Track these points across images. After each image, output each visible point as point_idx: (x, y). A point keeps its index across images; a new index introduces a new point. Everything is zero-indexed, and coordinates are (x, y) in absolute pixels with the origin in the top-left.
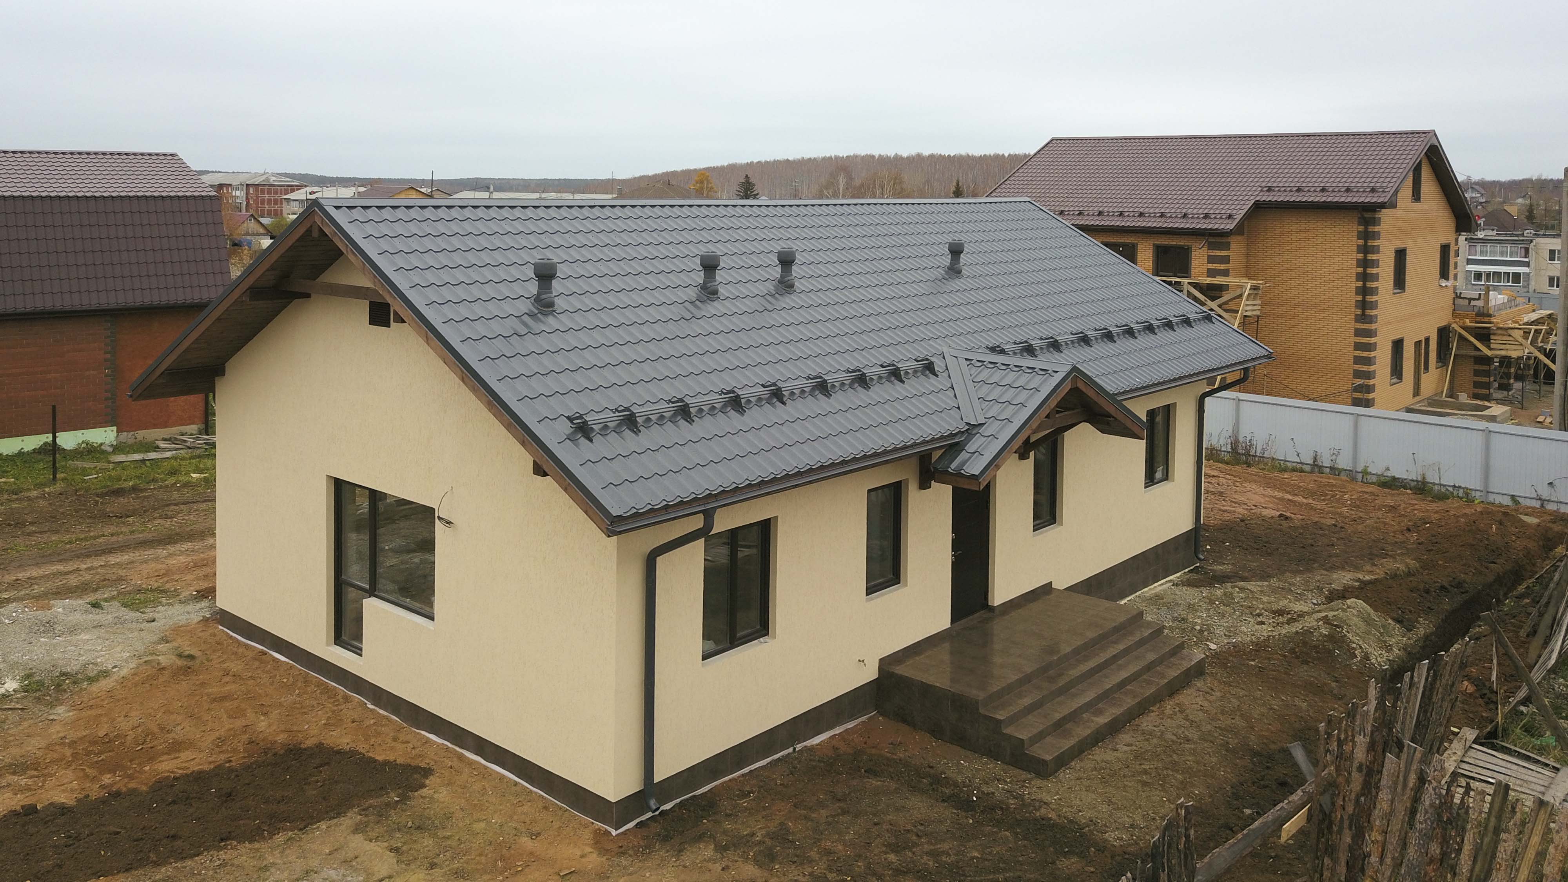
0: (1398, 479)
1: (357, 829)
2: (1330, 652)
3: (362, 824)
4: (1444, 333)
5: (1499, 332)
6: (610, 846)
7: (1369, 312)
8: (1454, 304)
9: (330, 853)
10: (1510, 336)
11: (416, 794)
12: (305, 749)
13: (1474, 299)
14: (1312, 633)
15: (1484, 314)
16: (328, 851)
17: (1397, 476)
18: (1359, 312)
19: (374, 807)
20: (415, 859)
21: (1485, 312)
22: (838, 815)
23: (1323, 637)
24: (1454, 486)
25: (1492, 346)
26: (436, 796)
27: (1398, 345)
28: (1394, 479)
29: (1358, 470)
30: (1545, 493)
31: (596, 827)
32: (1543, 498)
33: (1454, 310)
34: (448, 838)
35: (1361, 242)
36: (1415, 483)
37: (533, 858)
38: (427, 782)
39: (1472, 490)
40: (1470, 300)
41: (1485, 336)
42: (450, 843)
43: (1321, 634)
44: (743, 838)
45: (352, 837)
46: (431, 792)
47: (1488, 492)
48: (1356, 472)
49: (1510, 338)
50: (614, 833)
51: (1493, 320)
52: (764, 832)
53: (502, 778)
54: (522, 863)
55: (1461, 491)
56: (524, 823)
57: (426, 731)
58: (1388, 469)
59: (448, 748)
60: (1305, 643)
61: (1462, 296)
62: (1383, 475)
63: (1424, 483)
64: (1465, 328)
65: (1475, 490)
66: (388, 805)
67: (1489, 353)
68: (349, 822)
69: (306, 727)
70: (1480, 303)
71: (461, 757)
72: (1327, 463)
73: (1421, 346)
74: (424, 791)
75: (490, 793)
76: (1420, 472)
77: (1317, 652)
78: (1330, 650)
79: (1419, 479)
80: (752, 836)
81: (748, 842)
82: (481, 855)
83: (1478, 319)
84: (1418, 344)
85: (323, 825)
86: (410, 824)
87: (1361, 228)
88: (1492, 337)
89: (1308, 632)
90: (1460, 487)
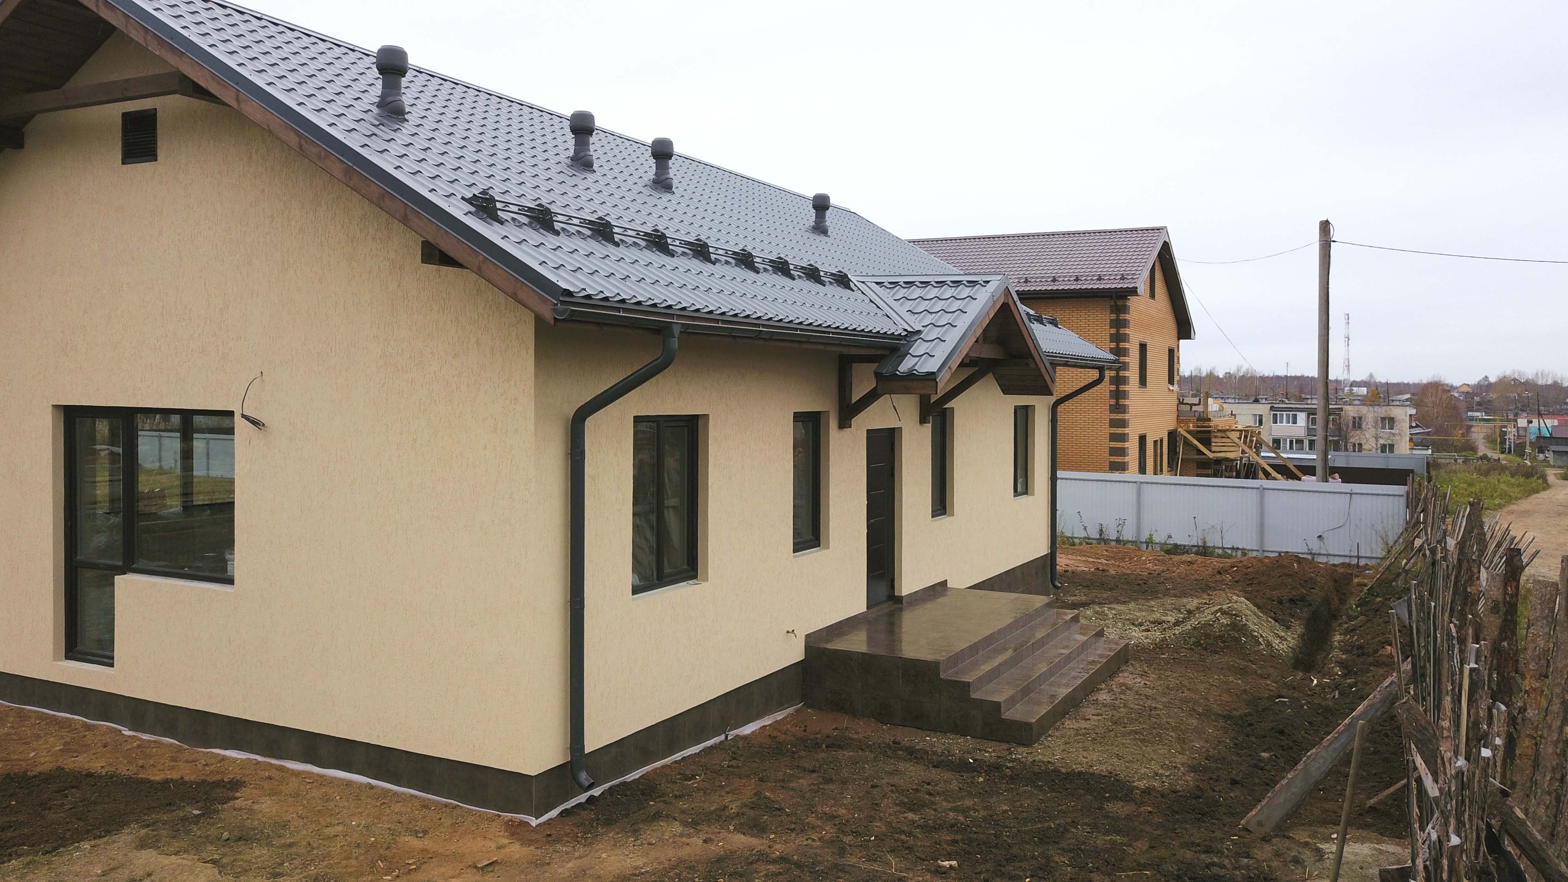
0: (1180, 545)
1: (142, 845)
2: (1237, 640)
3: (149, 839)
4: (1172, 435)
5: (1219, 434)
6: (534, 836)
7: (1122, 402)
8: (1178, 410)
9: (104, 874)
10: (1228, 438)
11: (225, 806)
12: (35, 777)
13: (1195, 405)
14: (1212, 625)
15: (1204, 418)
16: (100, 871)
17: (1179, 543)
18: (1113, 402)
19: (165, 823)
20: (246, 871)
21: (1205, 416)
22: (820, 783)
23: (1225, 628)
24: (1233, 548)
25: (1214, 449)
26: (256, 807)
27: (1142, 439)
28: (1176, 546)
29: (1142, 540)
30: (1315, 546)
31: (506, 819)
32: (1314, 552)
33: (1178, 416)
34: (291, 845)
35: (1113, 331)
36: (1196, 548)
37: (426, 858)
38: (238, 794)
39: (1249, 550)
40: (1192, 405)
41: (1206, 438)
42: (295, 850)
43: (1222, 625)
44: (712, 813)
45: (137, 854)
46: (249, 802)
47: (1264, 551)
48: (1141, 542)
49: (1229, 440)
50: (534, 822)
51: (1212, 424)
52: (738, 803)
53: (349, 784)
54: (413, 860)
55: (1239, 552)
56: (400, 823)
57: (221, 748)
58: (1170, 537)
59: (259, 762)
60: (1207, 636)
61: (1185, 402)
62: (1165, 544)
63: (1205, 547)
64: (1189, 432)
65: (1252, 550)
66: (184, 819)
67: (1211, 456)
68: (129, 838)
69: (31, 755)
70: (1200, 408)
71: (281, 769)
72: (1113, 536)
73: (1157, 443)
74: (238, 803)
75: (338, 798)
76: (1201, 537)
77: (1223, 642)
78: (1237, 638)
79: (1200, 544)
80: (723, 810)
81: (720, 817)
82: (348, 858)
83: (1200, 424)
84: (1155, 442)
85: (86, 845)
86: (226, 835)
87: (1113, 316)
88: (1213, 440)
89: (1208, 625)
90: (1238, 549)
